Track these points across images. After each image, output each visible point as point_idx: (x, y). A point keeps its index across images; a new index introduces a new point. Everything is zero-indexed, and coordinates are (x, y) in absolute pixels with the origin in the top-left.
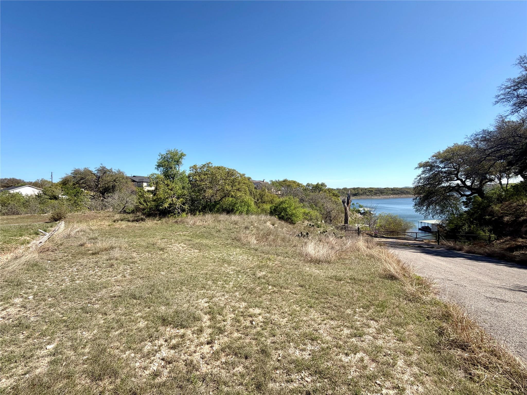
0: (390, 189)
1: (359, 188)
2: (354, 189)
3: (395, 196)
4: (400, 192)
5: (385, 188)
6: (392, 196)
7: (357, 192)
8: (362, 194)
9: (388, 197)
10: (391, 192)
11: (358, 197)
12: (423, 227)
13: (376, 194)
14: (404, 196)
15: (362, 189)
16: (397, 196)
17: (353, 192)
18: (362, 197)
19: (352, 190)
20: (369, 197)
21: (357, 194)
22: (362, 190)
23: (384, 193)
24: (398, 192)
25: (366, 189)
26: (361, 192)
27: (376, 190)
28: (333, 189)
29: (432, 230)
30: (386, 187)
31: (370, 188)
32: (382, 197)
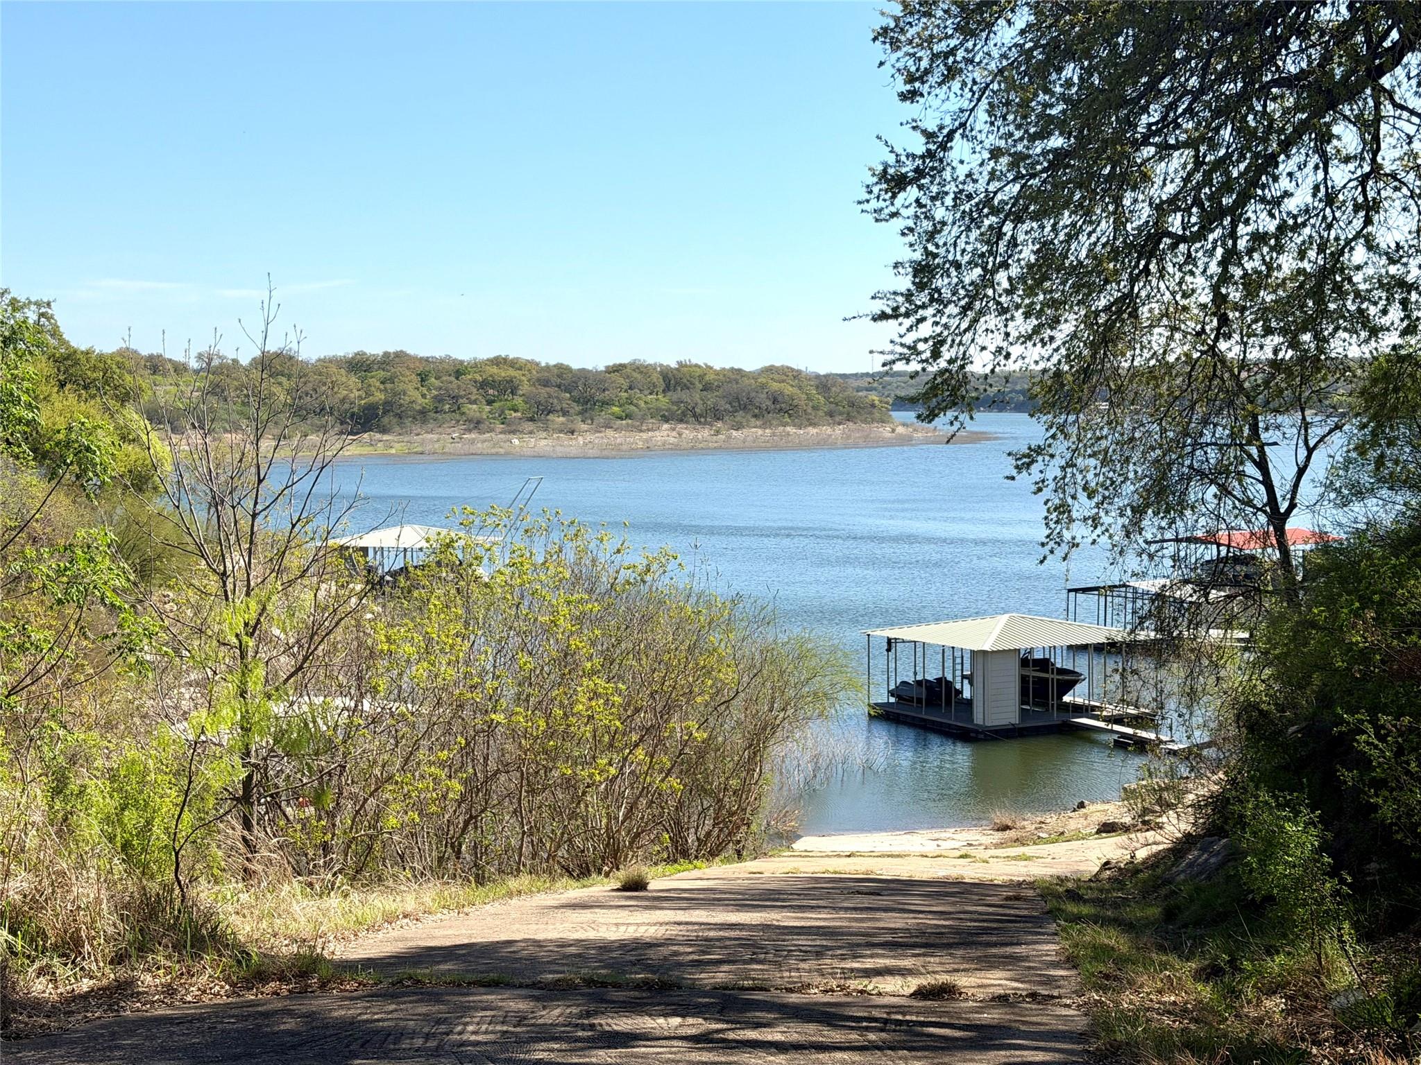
0: (656, 378)
1: (400, 355)
2: (359, 365)
3: (689, 433)
4: (724, 405)
5: (617, 369)
6: (664, 434)
7: (379, 397)
8: (422, 416)
9: (638, 439)
10: (663, 401)
11: (392, 443)
12: (902, 692)
13: (539, 413)
14: (754, 432)
15: (426, 371)
16: (705, 433)
17: (352, 390)
18: (430, 439)
19: (342, 376)
20: (480, 442)
21: (388, 406)
22: (423, 378)
23: (606, 403)
24: (712, 399)
25: (459, 370)
26: (415, 396)
27: (545, 383)
28: (155, 365)
29: (978, 718)
30: (625, 361)
31: (498, 361)
32: (587, 439)
